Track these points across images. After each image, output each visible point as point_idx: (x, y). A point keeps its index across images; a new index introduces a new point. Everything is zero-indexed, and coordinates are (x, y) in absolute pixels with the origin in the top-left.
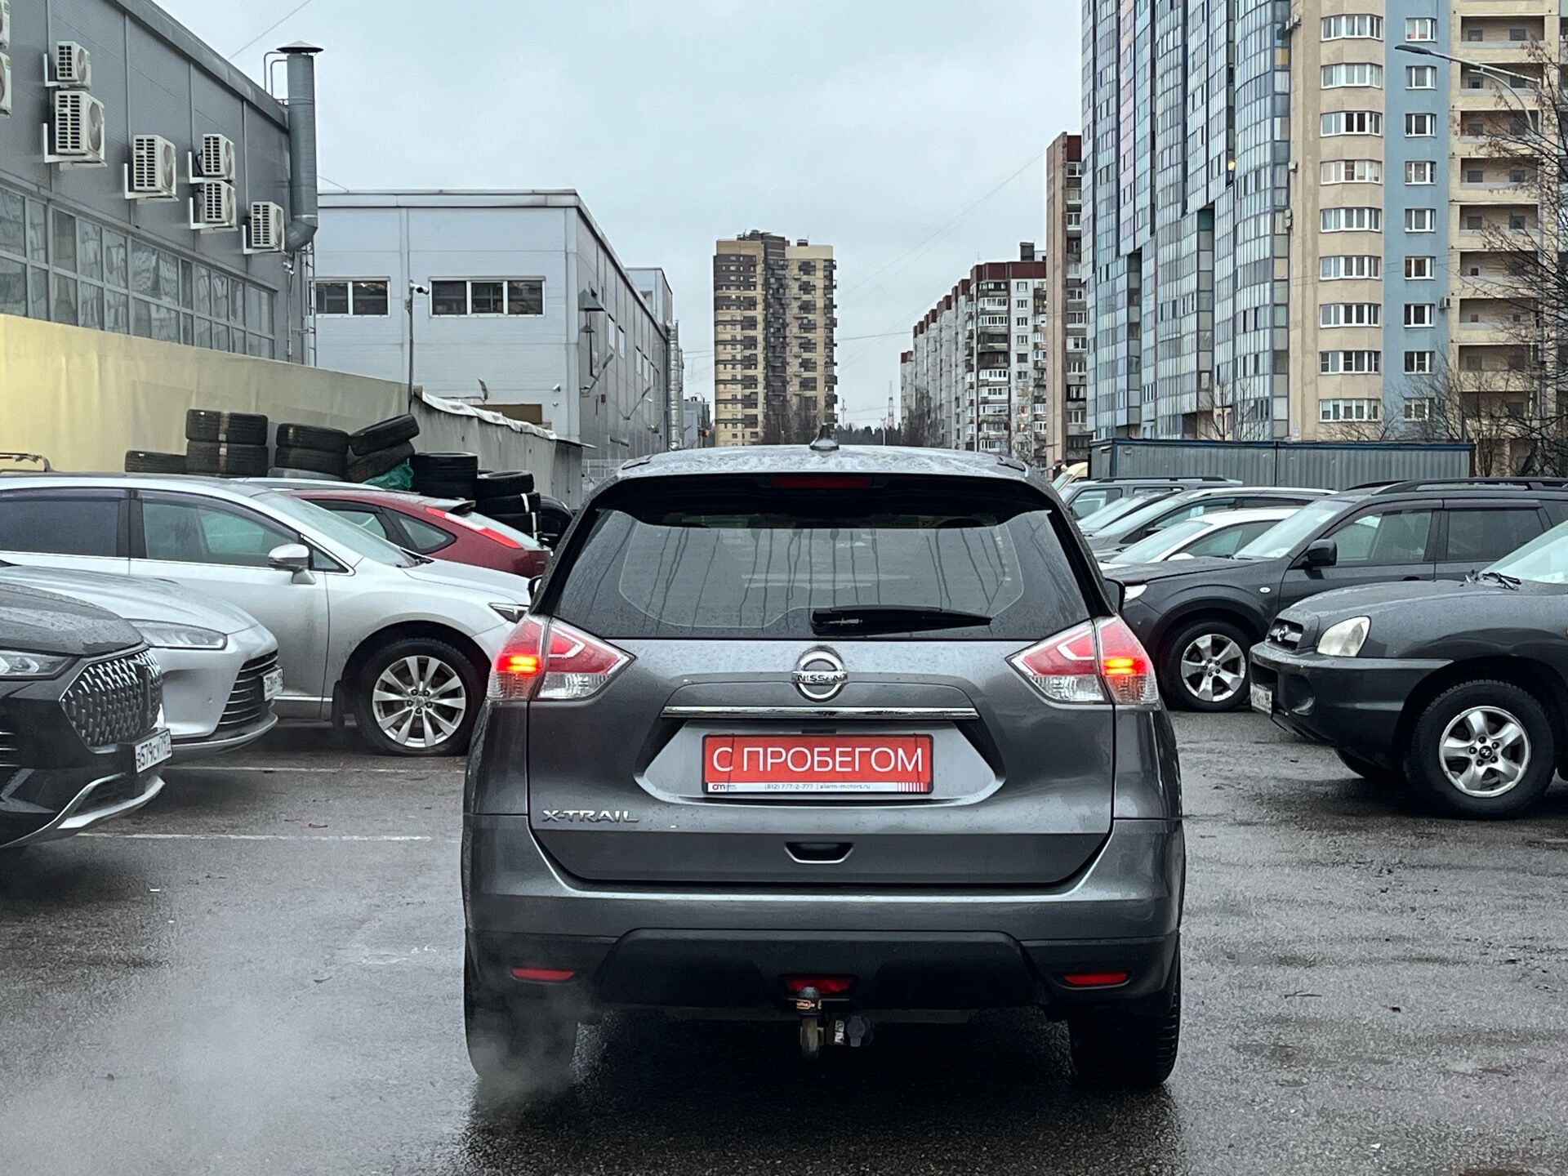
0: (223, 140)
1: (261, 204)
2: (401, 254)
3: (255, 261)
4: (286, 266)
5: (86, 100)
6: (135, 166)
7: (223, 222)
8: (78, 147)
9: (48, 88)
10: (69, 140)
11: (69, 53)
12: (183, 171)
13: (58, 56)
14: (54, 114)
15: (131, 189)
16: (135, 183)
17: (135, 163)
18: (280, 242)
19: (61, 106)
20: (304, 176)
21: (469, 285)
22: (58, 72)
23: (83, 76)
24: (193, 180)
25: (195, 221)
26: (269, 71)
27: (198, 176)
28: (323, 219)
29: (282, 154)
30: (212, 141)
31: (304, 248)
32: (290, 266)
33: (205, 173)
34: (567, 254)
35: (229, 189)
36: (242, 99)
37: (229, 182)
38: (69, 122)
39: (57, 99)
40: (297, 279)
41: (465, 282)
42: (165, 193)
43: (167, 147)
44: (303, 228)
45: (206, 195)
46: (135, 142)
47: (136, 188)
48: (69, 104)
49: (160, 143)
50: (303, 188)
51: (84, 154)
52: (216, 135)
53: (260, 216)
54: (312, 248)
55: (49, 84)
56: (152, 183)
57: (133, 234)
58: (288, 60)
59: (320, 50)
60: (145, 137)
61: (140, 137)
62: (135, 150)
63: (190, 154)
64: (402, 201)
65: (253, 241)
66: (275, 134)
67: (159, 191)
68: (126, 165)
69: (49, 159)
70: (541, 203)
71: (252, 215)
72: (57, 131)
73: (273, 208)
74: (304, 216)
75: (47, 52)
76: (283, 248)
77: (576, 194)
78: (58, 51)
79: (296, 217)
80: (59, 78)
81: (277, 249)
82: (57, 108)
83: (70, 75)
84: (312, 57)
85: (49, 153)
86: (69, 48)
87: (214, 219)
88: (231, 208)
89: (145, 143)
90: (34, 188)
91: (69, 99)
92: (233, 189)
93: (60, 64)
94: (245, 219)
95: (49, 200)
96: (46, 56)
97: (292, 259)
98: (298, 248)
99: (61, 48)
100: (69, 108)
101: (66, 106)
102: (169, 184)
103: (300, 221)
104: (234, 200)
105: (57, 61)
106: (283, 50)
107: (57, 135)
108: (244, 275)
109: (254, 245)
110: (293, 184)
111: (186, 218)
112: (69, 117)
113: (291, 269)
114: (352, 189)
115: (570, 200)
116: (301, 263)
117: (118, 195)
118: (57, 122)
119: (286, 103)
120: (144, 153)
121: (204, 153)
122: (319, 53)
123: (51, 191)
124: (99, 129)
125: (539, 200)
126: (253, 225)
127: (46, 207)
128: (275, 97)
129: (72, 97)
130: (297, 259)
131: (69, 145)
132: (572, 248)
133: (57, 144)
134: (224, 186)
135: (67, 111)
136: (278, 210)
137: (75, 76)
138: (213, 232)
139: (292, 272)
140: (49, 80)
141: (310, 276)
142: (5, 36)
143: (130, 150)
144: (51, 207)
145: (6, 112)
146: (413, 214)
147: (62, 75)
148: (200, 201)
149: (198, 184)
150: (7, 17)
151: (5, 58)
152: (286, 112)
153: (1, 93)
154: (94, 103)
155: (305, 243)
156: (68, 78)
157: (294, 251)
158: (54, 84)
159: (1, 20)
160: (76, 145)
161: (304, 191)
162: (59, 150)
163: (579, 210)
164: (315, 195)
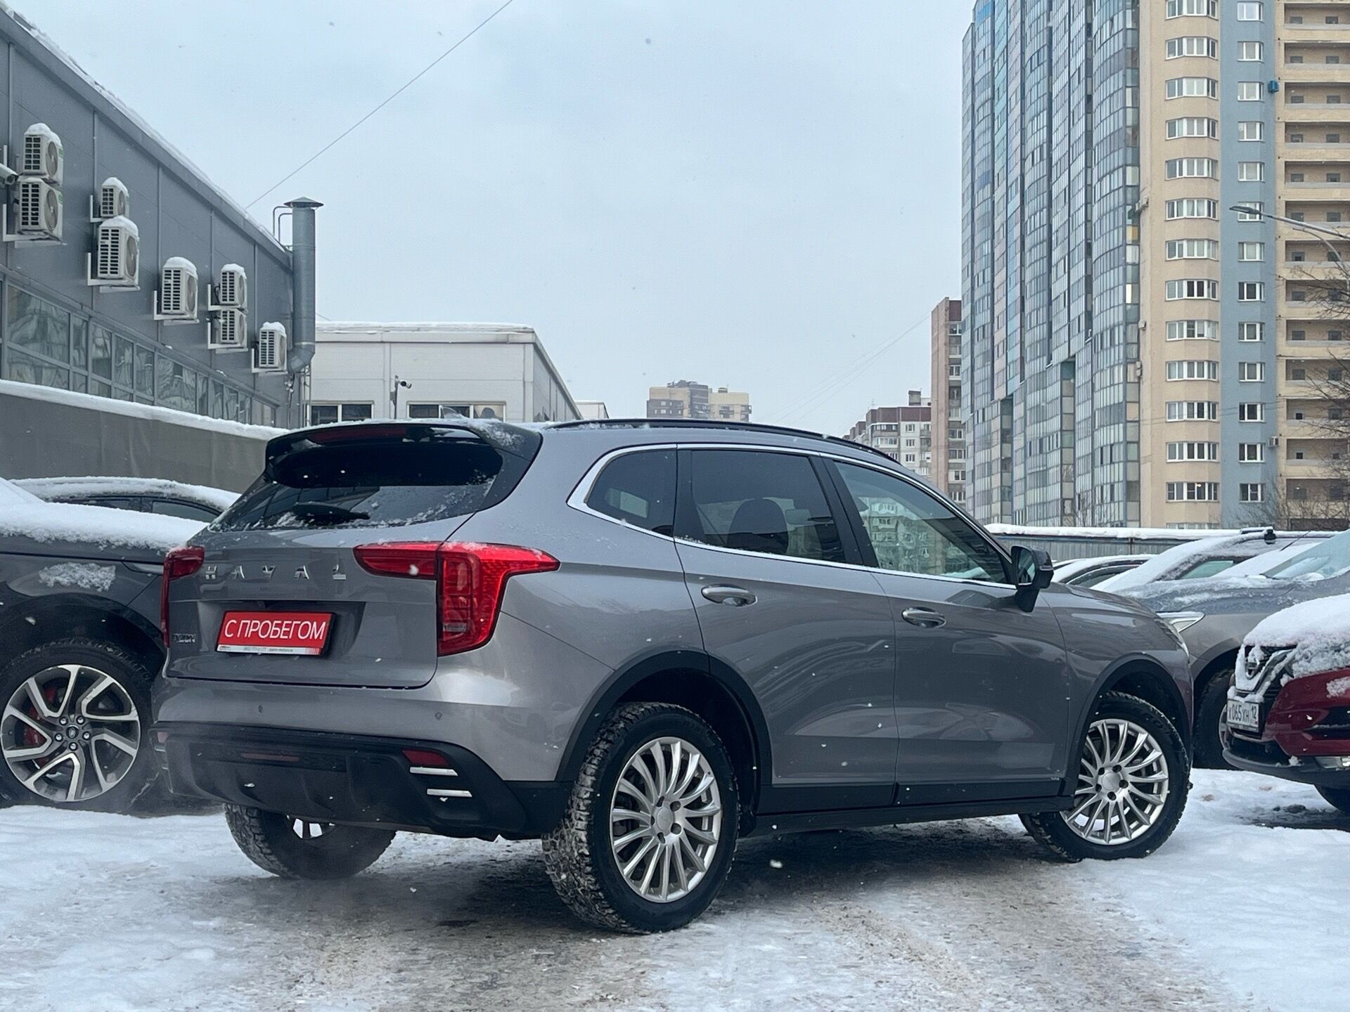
0: (238, 275)
1: (267, 330)
2: (384, 382)
3: (261, 379)
4: (287, 385)
5: (124, 233)
6: (163, 293)
8: (116, 273)
9: (93, 223)
10: (109, 267)
11: (112, 195)
12: (203, 300)
13: (102, 197)
14: (97, 245)
15: (159, 312)
16: (163, 307)
17: (163, 290)
18: (282, 365)
19: (103, 238)
20: (304, 309)
21: (441, 408)
22: (102, 210)
23: (122, 214)
24: (212, 308)
25: (212, 343)
26: (277, 221)
27: (216, 304)
28: (318, 348)
29: (286, 290)
30: (228, 275)
31: (303, 370)
32: (290, 385)
33: (222, 302)
34: (524, 383)
35: (241, 316)
36: (255, 244)
37: (241, 310)
38: (109, 252)
39: (100, 232)
40: (295, 396)
41: (438, 405)
42: (188, 316)
43: (191, 277)
44: (302, 353)
45: (222, 320)
46: (164, 273)
47: (163, 311)
48: (110, 236)
49: (185, 274)
50: (304, 320)
51: (121, 279)
52: (231, 270)
53: (267, 341)
54: (310, 371)
55: (93, 220)
56: (177, 307)
57: (159, 349)
58: (294, 214)
59: (322, 205)
60: (172, 269)
61: (168, 268)
62: (164, 280)
63: (209, 286)
64: (386, 337)
65: (260, 362)
66: (281, 273)
67: (183, 314)
68: (156, 292)
69: (91, 282)
70: (504, 340)
71: (260, 339)
72: (99, 259)
73: (278, 333)
74: (304, 343)
76: (285, 368)
77: (533, 332)
78: (102, 192)
79: (297, 344)
80: (102, 215)
81: (280, 370)
82: (100, 240)
83: (112, 213)
84: (314, 210)
85: (92, 278)
86: (112, 190)
87: (228, 341)
88: (243, 332)
89: (172, 273)
90: (79, 307)
91: (110, 233)
92: (244, 316)
93: (103, 204)
94: (253, 343)
95: (90, 317)
96: (92, 197)
97: (293, 380)
98: (298, 371)
99: (105, 190)
100: (110, 240)
101: (107, 239)
102: (192, 310)
103: (300, 347)
104: (246, 325)
105: (101, 201)
106: (290, 204)
107: (99, 263)
108: (252, 390)
109: (261, 365)
110: (295, 316)
111: (205, 341)
112: (109, 248)
113: (292, 387)
115: (529, 338)
116: (300, 383)
117: (148, 317)
118: (99, 252)
119: (291, 249)
120: (171, 282)
121: (222, 285)
122: (320, 208)
123: (92, 309)
124: (135, 259)
125: (503, 337)
126: (260, 348)
127: (87, 322)
128: (282, 243)
129: (113, 231)
130: (296, 380)
131: (109, 270)
132: (529, 378)
133: (99, 270)
134: (238, 314)
135: (108, 242)
136: (282, 336)
137: (116, 214)
138: (225, 351)
139: (291, 391)
140: (94, 217)
141: (307, 398)
142: (59, 176)
143: (159, 277)
144: (92, 323)
145: (57, 239)
146: (395, 348)
147: (104, 212)
148: (217, 325)
149: (215, 312)
150: (60, 160)
151: (58, 193)
152: (291, 257)
153: (53, 222)
154: (130, 237)
155: (305, 366)
156: (109, 215)
157: (294, 372)
158: (98, 220)
159: (55, 162)
160: (115, 271)
161: (304, 322)
162: (99, 274)
163: (535, 346)
164: (313, 326)
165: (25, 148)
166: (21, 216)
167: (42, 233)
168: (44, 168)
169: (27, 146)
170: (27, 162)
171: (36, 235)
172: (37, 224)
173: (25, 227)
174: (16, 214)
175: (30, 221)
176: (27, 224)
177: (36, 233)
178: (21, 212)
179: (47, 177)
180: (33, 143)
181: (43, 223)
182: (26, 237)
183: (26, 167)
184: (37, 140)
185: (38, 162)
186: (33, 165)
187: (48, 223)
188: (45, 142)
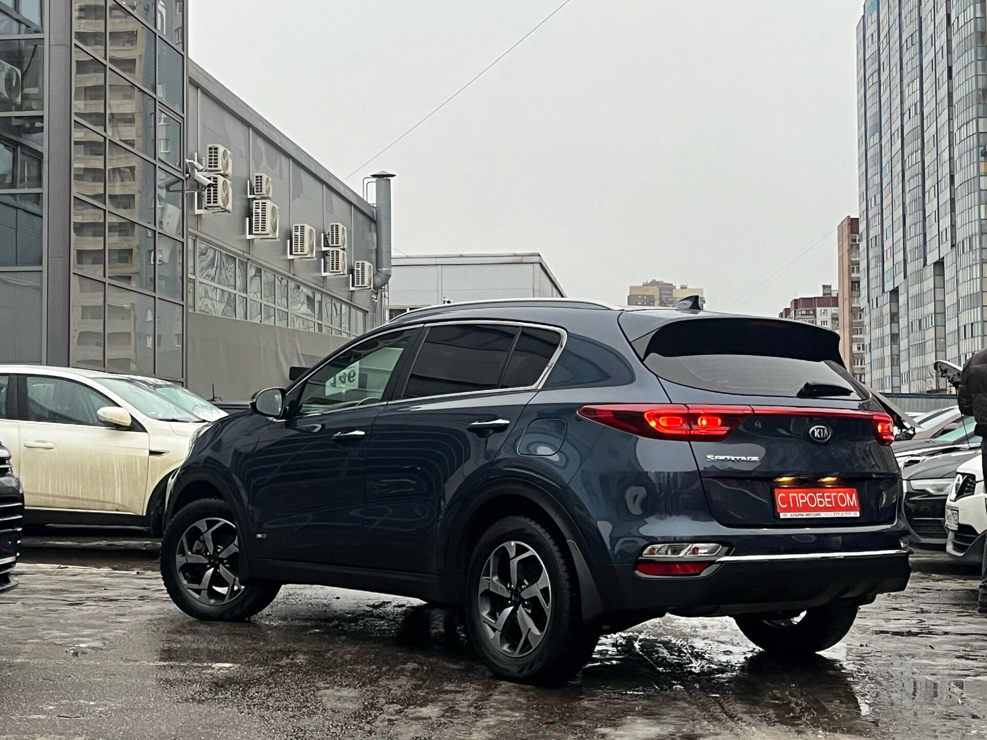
0: (341, 227)
1: (360, 262)
3: (356, 295)
4: (373, 297)
5: (269, 204)
6: (294, 241)
7: (340, 272)
8: (265, 230)
9: (249, 199)
10: (260, 227)
11: (261, 180)
12: (318, 244)
13: (255, 181)
14: (252, 213)
15: (291, 253)
16: (293, 250)
17: (294, 239)
18: (370, 285)
19: (256, 208)
20: (384, 246)
22: (255, 190)
23: (268, 192)
24: (324, 249)
26: (365, 187)
27: (326, 246)
28: (394, 271)
29: (372, 235)
30: (335, 227)
31: (383, 287)
32: (375, 297)
33: (331, 245)
34: (533, 290)
35: (344, 254)
36: (350, 203)
37: (343, 249)
38: (260, 217)
39: (254, 205)
40: (379, 305)
42: (309, 256)
43: (311, 230)
44: (383, 276)
45: (331, 257)
46: (294, 228)
47: (294, 253)
48: (260, 207)
49: (307, 228)
50: (383, 254)
51: (268, 234)
52: (337, 224)
53: (360, 269)
54: (388, 287)
55: (250, 196)
56: (302, 250)
57: (292, 279)
58: (376, 182)
59: (395, 176)
60: (299, 225)
61: (296, 225)
62: (294, 232)
63: (322, 234)
64: (439, 261)
65: (356, 283)
66: (368, 223)
67: (306, 255)
68: (289, 241)
69: (249, 237)
70: (519, 261)
71: (355, 269)
72: (254, 222)
73: (367, 264)
74: (384, 269)
75: (249, 179)
76: (372, 287)
77: (539, 256)
78: (255, 179)
79: (379, 270)
80: (255, 193)
81: (368, 287)
82: (254, 209)
83: (261, 191)
84: (390, 180)
85: (249, 234)
86: (261, 177)
87: (335, 270)
88: (344, 264)
89: (299, 228)
90: (241, 253)
93: (257, 185)
94: (351, 271)
95: (249, 259)
96: (248, 181)
97: (377, 294)
98: (380, 288)
99: (257, 177)
100: (261, 209)
102: (312, 251)
103: (380, 272)
104: (346, 259)
105: (254, 184)
106: (374, 176)
107: (254, 224)
108: (350, 302)
109: (356, 285)
110: (377, 251)
111: (320, 271)
112: (260, 214)
113: (376, 299)
114: (410, 254)
115: (536, 259)
116: (382, 296)
117: (284, 257)
118: (254, 217)
119: (375, 206)
120: (298, 234)
121: (330, 234)
122: (393, 177)
123: (249, 254)
124: (276, 220)
125: (518, 259)
126: (356, 274)
127: (247, 264)
128: (369, 202)
129: (262, 203)
130: (379, 294)
131: (260, 229)
132: (537, 285)
133: (254, 229)
134: (341, 252)
135: (259, 211)
136: (370, 266)
137: (264, 192)
138: (333, 277)
139: (376, 301)
140: (250, 194)
141: (387, 304)
142: (229, 171)
143: (291, 232)
144: (250, 264)
145: (229, 211)
146: (443, 266)
147: (257, 192)
148: (327, 261)
149: (326, 251)
150: (230, 161)
151: (229, 182)
152: (375, 211)
153: (226, 202)
154: (274, 207)
155: (384, 284)
156: (260, 193)
157: (378, 289)
158: (253, 196)
159: (227, 162)
160: (264, 228)
161: (384, 256)
162: (254, 232)
163: (541, 264)
164: (390, 258)
165: (208, 154)
166: (206, 198)
167: (219, 208)
168: (220, 167)
169: (210, 152)
170: (210, 163)
171: (216, 210)
172: (216, 202)
173: (209, 205)
174: (203, 196)
175: (212, 201)
176: (210, 203)
177: (216, 208)
178: (206, 195)
179: (222, 172)
180: (213, 151)
181: (220, 203)
182: (210, 212)
183: (210, 166)
184: (216, 149)
185: (217, 163)
186: (213, 164)
187: (224, 203)
188: (221, 149)
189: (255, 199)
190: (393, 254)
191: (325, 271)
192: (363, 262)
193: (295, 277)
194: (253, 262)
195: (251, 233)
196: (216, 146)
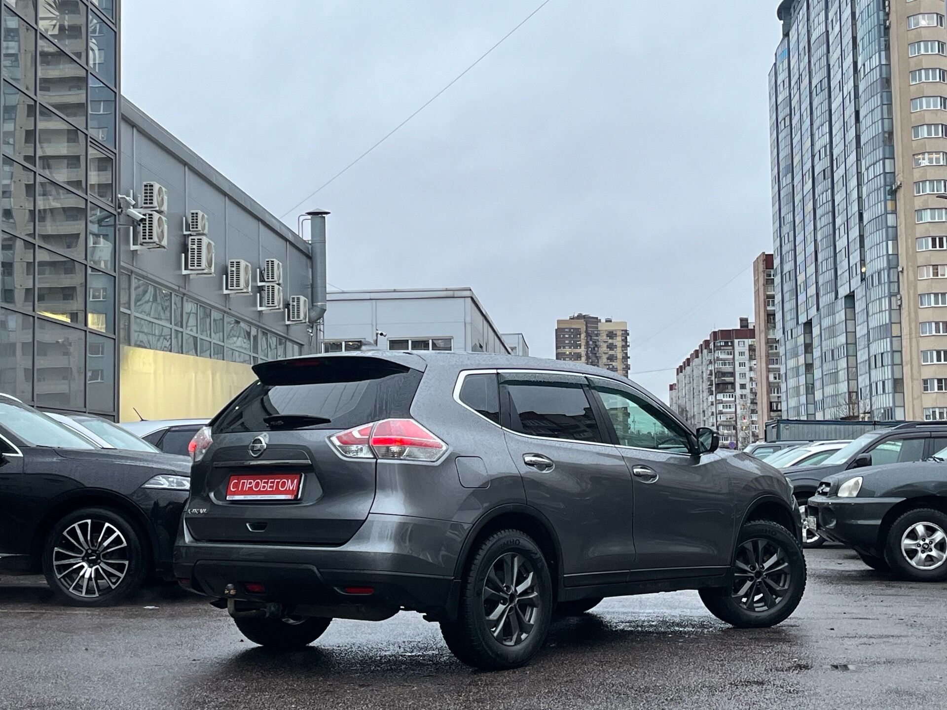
0: (276, 262)
1: (295, 297)
2: (372, 325)
3: (292, 328)
5: (205, 240)
6: (229, 277)
7: (275, 306)
8: (200, 266)
9: (185, 235)
10: (196, 262)
11: (197, 217)
12: (254, 280)
13: (191, 218)
14: (188, 249)
15: (227, 288)
16: (229, 285)
17: (229, 274)
18: (305, 319)
19: (192, 244)
20: (319, 281)
21: (410, 342)
22: (191, 226)
23: (204, 229)
24: (260, 284)
25: (260, 306)
26: (301, 224)
27: (262, 281)
28: (329, 306)
29: (307, 270)
30: (270, 263)
31: (319, 321)
32: (310, 331)
33: (266, 280)
34: (465, 324)
35: (279, 289)
36: (286, 240)
37: (279, 284)
38: (196, 252)
39: (190, 240)
40: (314, 338)
41: (408, 340)
42: (245, 291)
43: (247, 266)
44: (318, 310)
45: (266, 292)
46: (230, 263)
47: (230, 288)
48: (196, 243)
49: (243, 264)
50: (319, 288)
51: (203, 270)
52: (272, 260)
53: (295, 304)
54: (323, 321)
55: (185, 233)
56: (238, 285)
57: (228, 313)
58: (311, 219)
59: (329, 213)
60: (235, 261)
61: (232, 261)
62: (229, 268)
63: (258, 270)
64: (373, 296)
65: (291, 317)
66: (304, 259)
67: (242, 290)
68: (224, 276)
69: (184, 272)
70: (451, 295)
71: (291, 303)
72: (190, 257)
73: (302, 298)
74: (319, 304)
75: (185, 216)
76: (307, 320)
77: (470, 290)
78: (191, 215)
79: (315, 304)
80: (191, 229)
81: (304, 321)
82: (190, 245)
83: (197, 228)
84: (324, 217)
85: (185, 269)
86: (197, 214)
87: (271, 305)
88: (280, 299)
89: (235, 264)
90: (177, 288)
91: (196, 241)
92: (281, 288)
93: (192, 222)
94: (287, 305)
95: (184, 294)
96: (184, 218)
97: (312, 327)
98: (315, 321)
99: (193, 214)
100: (196, 245)
101: (194, 244)
102: (247, 286)
103: (317, 306)
104: (281, 294)
105: (190, 221)
106: (309, 214)
107: (189, 262)
108: (286, 336)
109: (292, 319)
110: (313, 286)
111: (256, 306)
112: (196, 250)
113: (312, 333)
114: (345, 290)
115: (468, 293)
116: (317, 330)
117: (220, 292)
118: (190, 253)
119: (310, 242)
120: (234, 269)
121: (266, 269)
122: (329, 215)
123: (185, 289)
124: (212, 256)
125: (450, 293)
126: (291, 308)
127: (182, 298)
128: (304, 239)
129: (198, 239)
130: (315, 327)
131: (196, 264)
132: (468, 319)
133: (189, 264)
134: (276, 287)
135: (195, 247)
136: (305, 300)
137: (200, 228)
138: (269, 312)
139: (312, 335)
140: (186, 231)
141: (322, 338)
142: (165, 208)
143: (227, 268)
144: (185, 298)
145: (164, 247)
146: (379, 303)
147: (192, 228)
148: (263, 295)
149: (262, 286)
150: (166, 198)
151: (164, 219)
152: (310, 247)
153: (161, 237)
154: (209, 243)
155: (319, 318)
156: (195, 229)
157: (314, 322)
158: (188, 233)
159: (163, 199)
160: (199, 265)
161: (319, 290)
162: (190, 267)
163: (472, 299)
164: (325, 293)
165: (144, 191)
166: (142, 234)
167: (154, 244)
168: (155, 204)
169: (145, 190)
170: (145, 200)
171: (151, 246)
172: (152, 238)
173: (145, 241)
174: (139, 232)
175: (147, 237)
176: (145, 239)
177: (151, 244)
178: (142, 231)
179: (157, 209)
180: (148, 188)
181: (155, 239)
182: (145, 247)
183: (145, 203)
184: (152, 186)
185: (152, 200)
186: (148, 201)
187: (158, 238)
188: (156, 187)
189: (191, 235)
190: (329, 289)
191: (261, 306)
192: (298, 296)
193: (232, 312)
194: (189, 297)
195: (186, 268)
196: (152, 183)
